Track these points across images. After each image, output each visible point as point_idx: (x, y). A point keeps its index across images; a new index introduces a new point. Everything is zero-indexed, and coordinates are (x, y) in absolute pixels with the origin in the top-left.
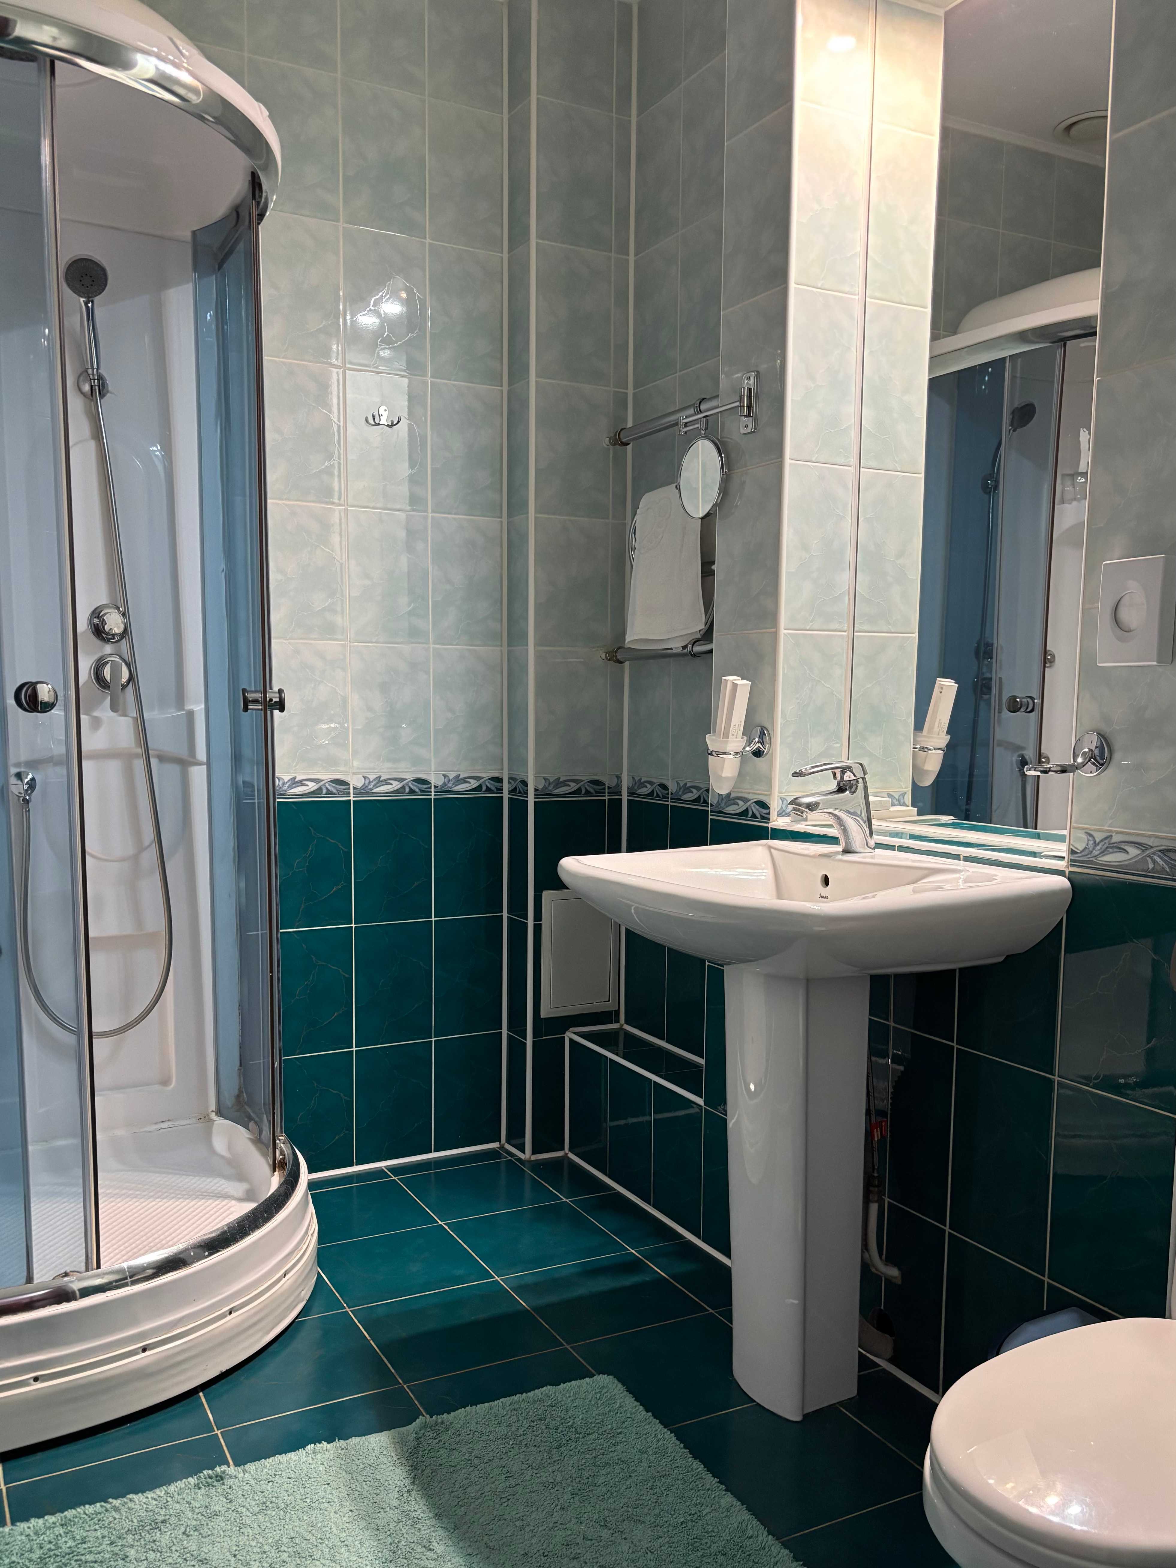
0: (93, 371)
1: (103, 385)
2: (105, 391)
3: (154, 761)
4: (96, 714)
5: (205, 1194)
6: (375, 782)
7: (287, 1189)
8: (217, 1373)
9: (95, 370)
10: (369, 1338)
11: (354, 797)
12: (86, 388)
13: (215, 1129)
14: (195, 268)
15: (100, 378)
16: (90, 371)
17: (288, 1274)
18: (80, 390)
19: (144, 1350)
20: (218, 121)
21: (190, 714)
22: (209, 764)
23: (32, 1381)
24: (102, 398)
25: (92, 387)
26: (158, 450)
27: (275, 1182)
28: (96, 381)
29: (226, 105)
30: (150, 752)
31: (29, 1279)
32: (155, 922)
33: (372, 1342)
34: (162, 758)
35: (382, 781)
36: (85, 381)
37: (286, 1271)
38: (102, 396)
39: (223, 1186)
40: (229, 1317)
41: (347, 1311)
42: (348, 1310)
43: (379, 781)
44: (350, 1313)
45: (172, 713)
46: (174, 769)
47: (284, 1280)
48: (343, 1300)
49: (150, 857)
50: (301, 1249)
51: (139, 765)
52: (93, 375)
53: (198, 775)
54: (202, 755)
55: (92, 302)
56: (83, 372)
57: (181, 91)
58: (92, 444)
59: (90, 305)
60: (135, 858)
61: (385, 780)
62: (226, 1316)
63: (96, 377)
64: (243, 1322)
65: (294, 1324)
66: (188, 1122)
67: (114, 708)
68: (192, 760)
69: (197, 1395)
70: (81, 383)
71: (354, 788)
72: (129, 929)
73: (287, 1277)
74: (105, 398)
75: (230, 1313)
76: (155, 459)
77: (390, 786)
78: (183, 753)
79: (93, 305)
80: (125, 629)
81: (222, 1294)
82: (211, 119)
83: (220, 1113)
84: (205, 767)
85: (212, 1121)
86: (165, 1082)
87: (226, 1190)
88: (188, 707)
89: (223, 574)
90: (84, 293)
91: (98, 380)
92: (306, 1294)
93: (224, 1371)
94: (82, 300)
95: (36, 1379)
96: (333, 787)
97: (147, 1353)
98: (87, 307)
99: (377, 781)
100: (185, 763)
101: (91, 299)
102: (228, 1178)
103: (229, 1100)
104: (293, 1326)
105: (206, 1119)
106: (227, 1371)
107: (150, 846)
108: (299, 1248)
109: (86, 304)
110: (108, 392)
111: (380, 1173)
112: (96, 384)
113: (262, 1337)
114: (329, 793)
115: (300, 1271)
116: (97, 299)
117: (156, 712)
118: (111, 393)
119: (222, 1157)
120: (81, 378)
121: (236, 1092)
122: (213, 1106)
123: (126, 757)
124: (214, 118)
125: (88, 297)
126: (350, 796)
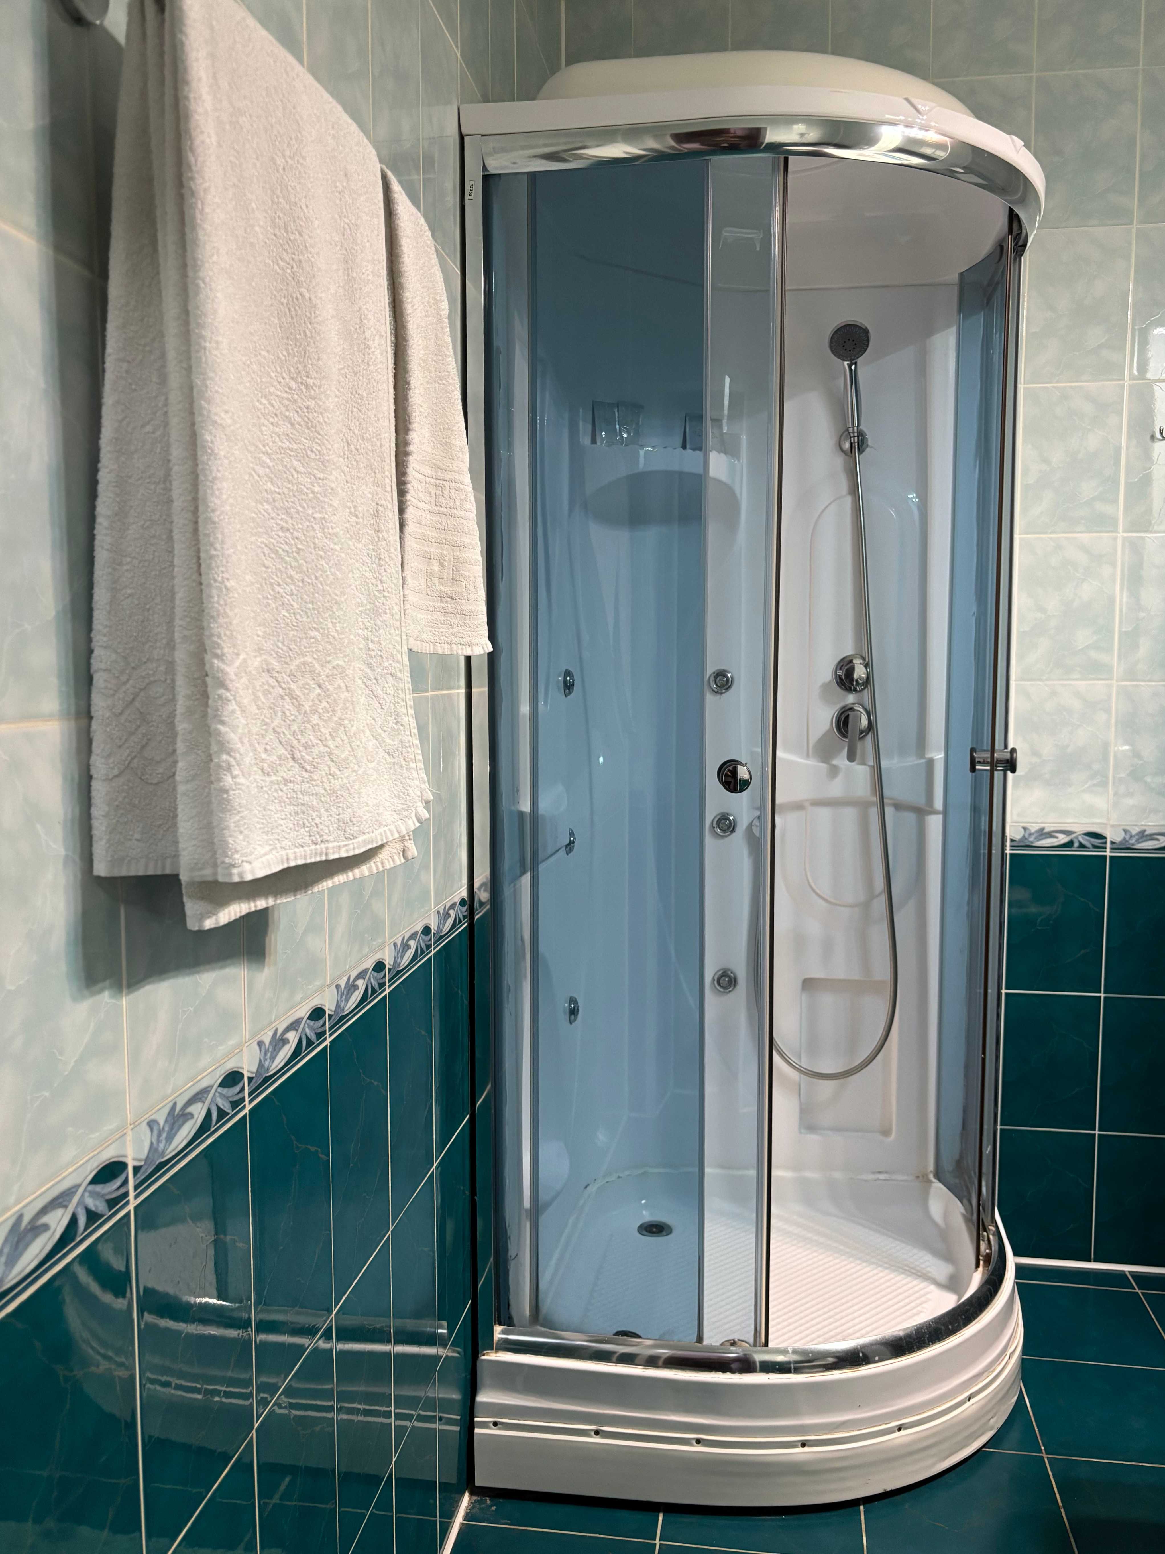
0: (853, 430)
1: (862, 441)
2: (864, 446)
3: (889, 811)
4: (835, 762)
5: (906, 1268)
6: (1137, 837)
7: (989, 1290)
8: (881, 1491)
9: (856, 428)
10: (1060, 1504)
11: (1111, 852)
12: (847, 446)
13: (932, 1191)
14: (960, 311)
15: (861, 434)
16: (851, 430)
17: (974, 1397)
18: (841, 449)
19: (803, 1444)
20: (968, 170)
21: (930, 763)
22: (945, 813)
23: (694, 1442)
24: (861, 453)
25: (851, 444)
26: (914, 498)
27: (976, 1279)
28: (856, 438)
29: (977, 152)
30: (885, 801)
31: (700, 1339)
32: (882, 971)
33: (1062, 1510)
34: (898, 806)
35: (1147, 836)
36: (845, 440)
37: (971, 1394)
38: (861, 451)
39: (927, 1263)
40: (897, 1434)
41: (1043, 1457)
42: (1045, 1456)
43: (1143, 836)
44: (1046, 1460)
45: (913, 761)
46: (910, 818)
47: (968, 1404)
48: (1042, 1440)
49: (880, 905)
50: (994, 1370)
51: (874, 812)
52: (854, 433)
53: (935, 823)
54: (939, 804)
55: (856, 364)
56: (844, 432)
57: (928, 151)
58: (849, 500)
59: (853, 367)
60: (866, 906)
61: (1151, 835)
62: (894, 1432)
63: (856, 434)
64: (915, 1442)
65: (980, 1453)
66: (905, 1178)
67: (851, 757)
68: (928, 809)
69: (856, 1508)
70: (842, 443)
71: (1112, 843)
72: (856, 976)
73: (972, 1401)
74: (864, 454)
75: (899, 1430)
76: (911, 505)
77: (1155, 842)
78: (921, 802)
79: (856, 368)
80: (868, 678)
81: (892, 1406)
82: (962, 171)
83: (938, 1176)
84: (940, 817)
85: (931, 1182)
86: (886, 1133)
87: (928, 1269)
88: (929, 755)
89: (974, 618)
90: (847, 357)
91: (858, 437)
92: (998, 1422)
93: (889, 1490)
94: (846, 363)
95: (698, 1441)
96: (1087, 840)
97: (806, 1449)
98: (851, 370)
99: (1141, 835)
100: (922, 812)
101: (854, 362)
102: (936, 1253)
103: (948, 1165)
104: (978, 1454)
105: (922, 1178)
106: (892, 1491)
107: (880, 894)
108: (992, 1370)
109: (850, 366)
110: (868, 446)
111: (1120, 1277)
112: (856, 440)
113: (934, 1464)
114: (1082, 846)
115: (989, 1397)
116: (860, 361)
117: (895, 761)
118: (871, 447)
119: (936, 1225)
120: (842, 438)
121: (957, 1157)
122: (931, 1167)
123: (862, 805)
124: (963, 168)
125: (851, 360)
126: (1105, 851)
